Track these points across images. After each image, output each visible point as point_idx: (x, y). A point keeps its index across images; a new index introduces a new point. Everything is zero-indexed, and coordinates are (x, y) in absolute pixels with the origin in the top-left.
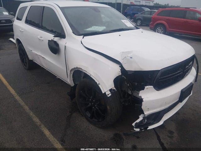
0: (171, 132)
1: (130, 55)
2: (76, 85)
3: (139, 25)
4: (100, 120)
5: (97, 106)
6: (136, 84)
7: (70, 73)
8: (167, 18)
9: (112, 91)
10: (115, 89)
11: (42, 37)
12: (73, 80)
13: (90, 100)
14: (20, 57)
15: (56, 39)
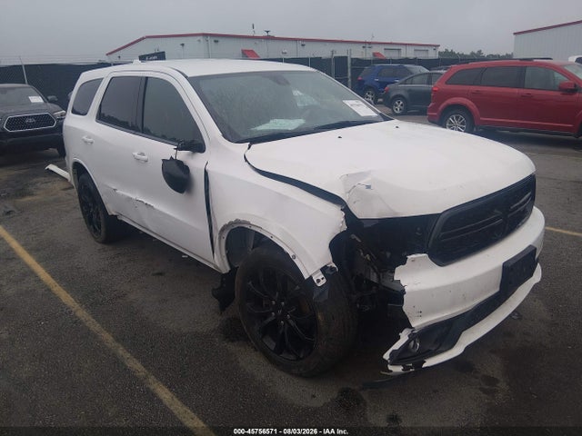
0: (491, 381)
1: (365, 181)
2: (233, 270)
3: (398, 112)
4: (301, 356)
5: (291, 318)
6: (388, 254)
7: (220, 238)
8: (474, 88)
9: (328, 272)
10: (334, 266)
11: (143, 154)
12: (228, 255)
13: (274, 302)
14: (82, 210)
15: (182, 155)
